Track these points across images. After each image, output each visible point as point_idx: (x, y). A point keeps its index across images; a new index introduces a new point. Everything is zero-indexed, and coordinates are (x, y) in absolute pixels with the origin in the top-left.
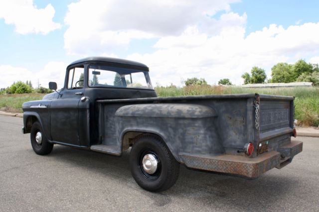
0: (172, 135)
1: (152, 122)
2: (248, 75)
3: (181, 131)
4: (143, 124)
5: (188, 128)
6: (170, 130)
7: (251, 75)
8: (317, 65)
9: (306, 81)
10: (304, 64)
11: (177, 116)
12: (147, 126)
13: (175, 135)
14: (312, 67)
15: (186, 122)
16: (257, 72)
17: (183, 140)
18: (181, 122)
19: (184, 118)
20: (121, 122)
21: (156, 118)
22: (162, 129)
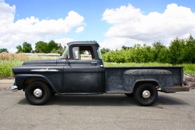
0: (161, 81)
1: (152, 77)
2: (21, 47)
3: (165, 79)
4: (147, 78)
5: (168, 78)
6: (160, 79)
7: (22, 47)
8: (60, 44)
9: (56, 53)
10: (54, 43)
11: (164, 74)
12: (149, 79)
13: (162, 81)
14: (57, 45)
15: (167, 76)
16: (27, 45)
17: (165, 83)
18: (165, 76)
19: (167, 75)
20: (133, 78)
21: (155, 75)
22: (156, 79)
